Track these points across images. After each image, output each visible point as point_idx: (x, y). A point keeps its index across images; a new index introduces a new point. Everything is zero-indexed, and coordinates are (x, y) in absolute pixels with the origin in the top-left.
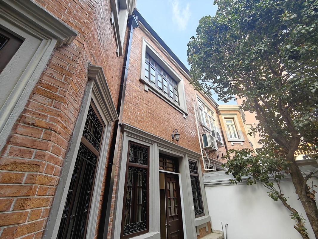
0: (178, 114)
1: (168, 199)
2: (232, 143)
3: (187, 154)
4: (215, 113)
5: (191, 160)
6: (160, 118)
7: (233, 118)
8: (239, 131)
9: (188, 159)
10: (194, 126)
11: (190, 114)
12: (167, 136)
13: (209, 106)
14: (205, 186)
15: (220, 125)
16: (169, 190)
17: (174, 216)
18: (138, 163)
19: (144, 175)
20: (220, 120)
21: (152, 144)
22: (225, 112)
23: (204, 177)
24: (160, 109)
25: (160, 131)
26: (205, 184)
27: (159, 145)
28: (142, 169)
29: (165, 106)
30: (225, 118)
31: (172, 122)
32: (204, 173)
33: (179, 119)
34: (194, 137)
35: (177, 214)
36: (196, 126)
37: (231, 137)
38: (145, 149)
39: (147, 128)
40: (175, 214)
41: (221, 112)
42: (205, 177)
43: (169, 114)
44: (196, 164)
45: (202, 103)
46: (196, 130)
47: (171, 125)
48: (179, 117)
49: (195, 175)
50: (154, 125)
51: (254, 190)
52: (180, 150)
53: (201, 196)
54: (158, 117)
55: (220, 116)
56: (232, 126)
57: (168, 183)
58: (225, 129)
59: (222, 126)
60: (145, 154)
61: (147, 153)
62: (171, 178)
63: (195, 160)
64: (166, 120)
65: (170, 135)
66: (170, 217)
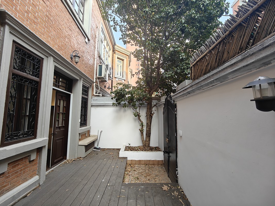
0: (81, 35)
1: (57, 114)
2: (117, 79)
3: (82, 78)
4: (112, 50)
5: (85, 84)
6: (60, 30)
7: (123, 60)
8: (124, 72)
9: (83, 83)
10: (93, 54)
11: (92, 41)
12: (65, 54)
13: (109, 42)
14: (92, 106)
15: (113, 62)
16: (59, 107)
17: (61, 126)
18: (25, 72)
19: (34, 88)
20: (114, 58)
21: (47, 57)
22: (119, 53)
23: (92, 100)
24: (61, 19)
25: (58, 46)
26: (92, 104)
27: (56, 60)
28: (31, 81)
29: (68, 19)
30: (118, 58)
31: (73, 40)
32: (93, 97)
33: (81, 41)
34: (91, 65)
35: (63, 125)
36: (94, 55)
37: (118, 74)
38: (37, 60)
39: (42, 36)
40: (62, 125)
41: (116, 52)
42: (94, 100)
43: (71, 30)
44: (88, 88)
45: (104, 35)
46: (94, 59)
47: (72, 44)
48: (81, 39)
49: (86, 97)
50: (51, 35)
51: (125, 111)
52: (78, 73)
53: (87, 113)
54: (58, 28)
55: (114, 55)
56: (121, 66)
57: (58, 100)
58: (116, 67)
59: (114, 64)
60: (37, 65)
61: (39, 64)
62: (62, 97)
63: (87, 85)
64: (67, 36)
65: (69, 54)
66: (57, 127)
